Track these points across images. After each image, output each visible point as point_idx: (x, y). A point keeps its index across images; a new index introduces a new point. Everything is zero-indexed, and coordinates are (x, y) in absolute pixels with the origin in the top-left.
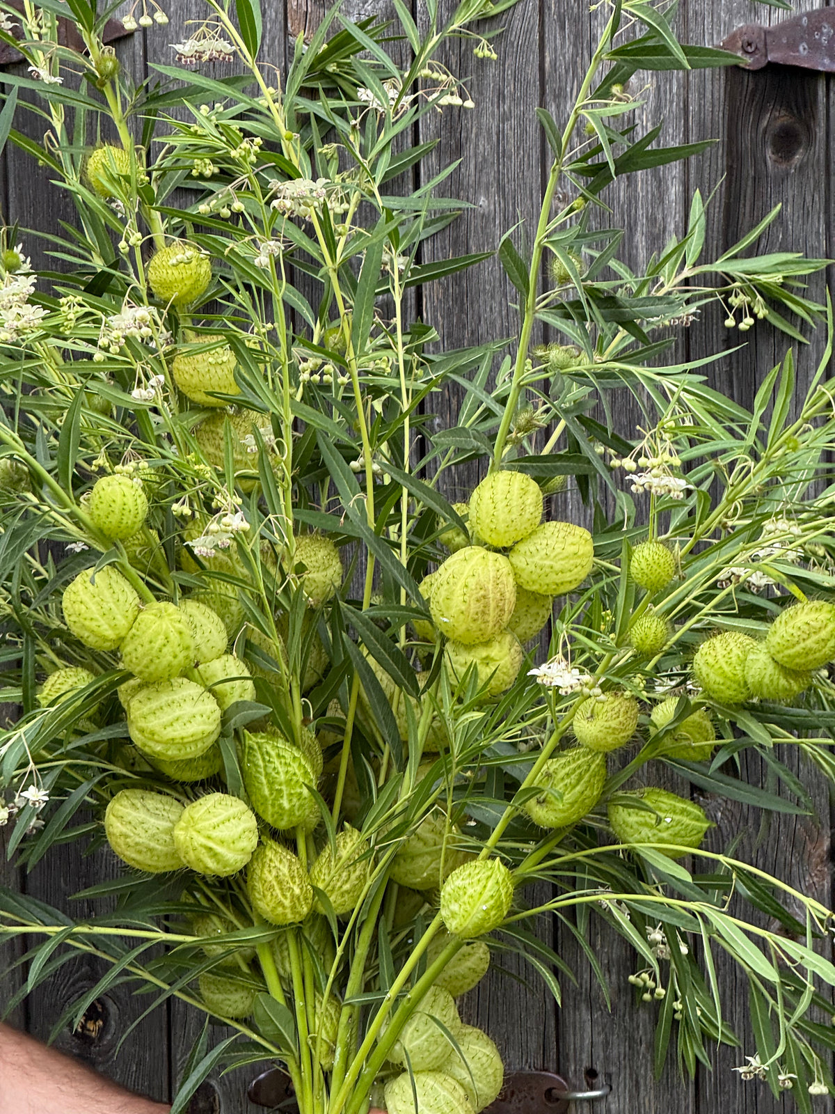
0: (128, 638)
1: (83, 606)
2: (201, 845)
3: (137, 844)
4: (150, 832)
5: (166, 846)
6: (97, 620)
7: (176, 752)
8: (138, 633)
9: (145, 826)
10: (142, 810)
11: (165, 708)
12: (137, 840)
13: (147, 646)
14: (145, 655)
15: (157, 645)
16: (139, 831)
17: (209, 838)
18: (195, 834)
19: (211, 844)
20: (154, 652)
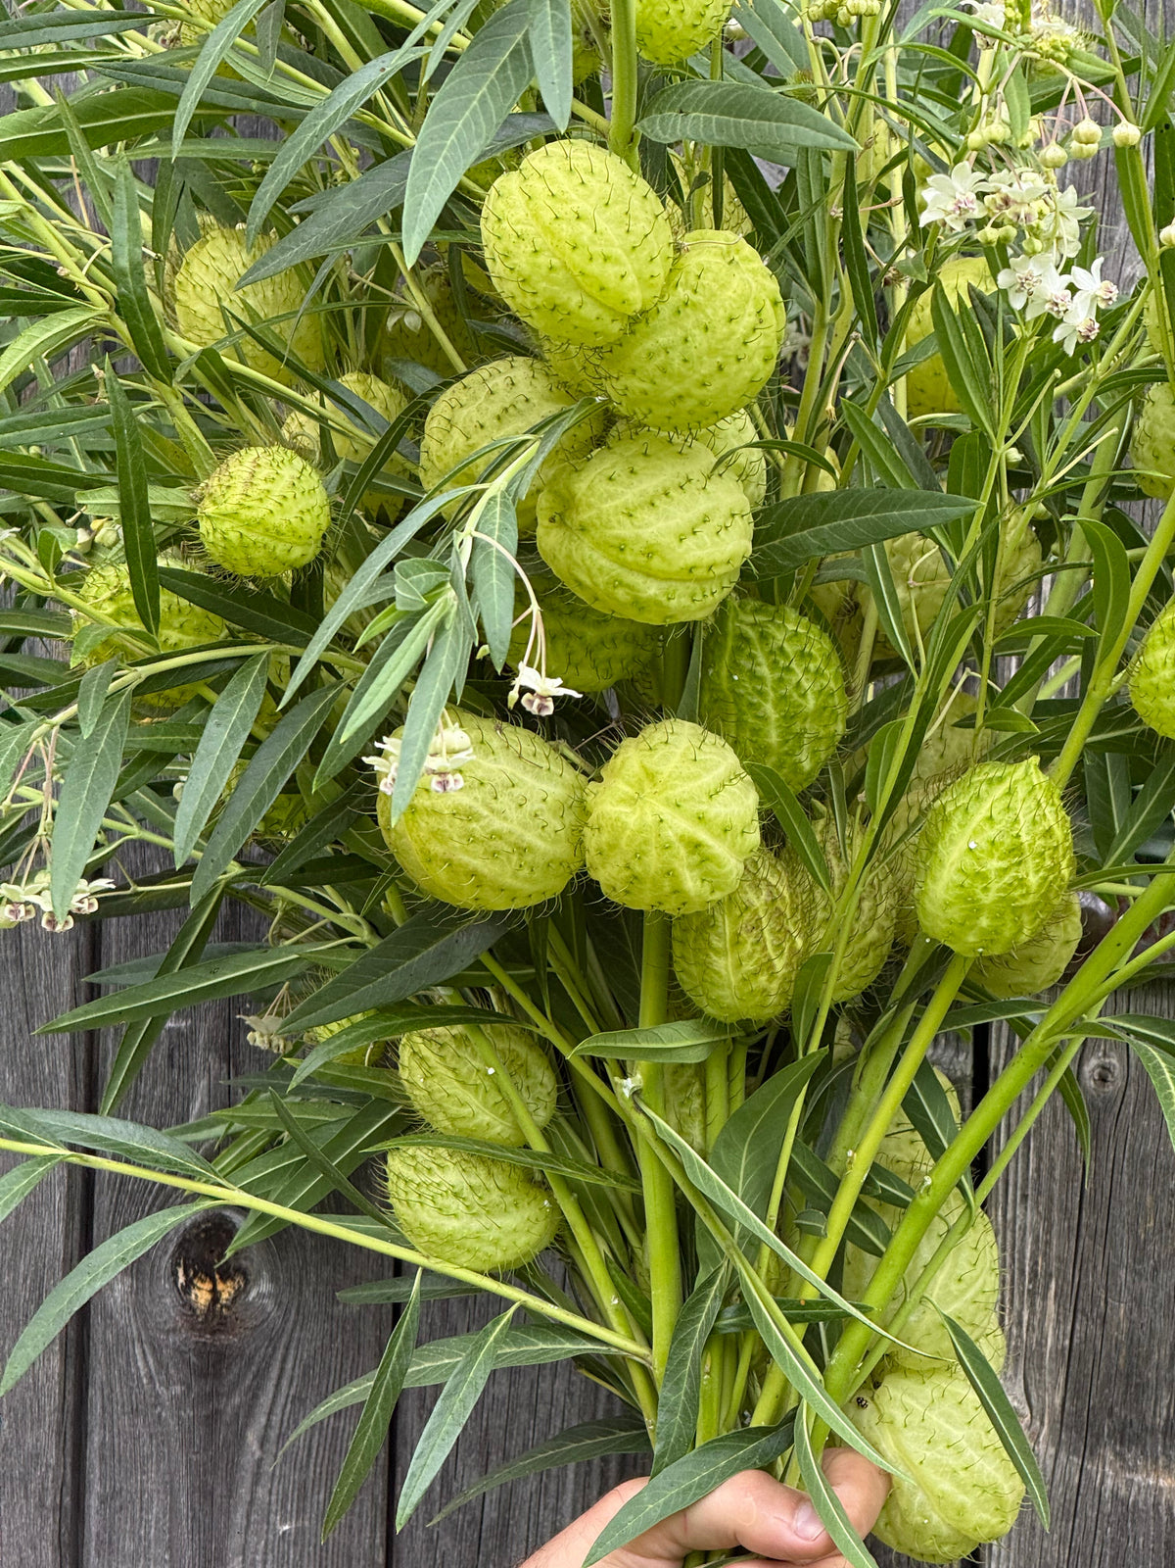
0: (666, 311)
1: (582, 225)
2: (682, 839)
3: (495, 835)
4: (528, 807)
5: (554, 842)
6: (617, 262)
7: (685, 601)
8: (695, 298)
9: (516, 791)
10: (501, 754)
11: (672, 493)
12: (498, 824)
13: (723, 330)
14: (712, 352)
15: (741, 328)
16: (505, 802)
17: (701, 819)
18: (667, 813)
19: (702, 835)
20: (733, 345)
